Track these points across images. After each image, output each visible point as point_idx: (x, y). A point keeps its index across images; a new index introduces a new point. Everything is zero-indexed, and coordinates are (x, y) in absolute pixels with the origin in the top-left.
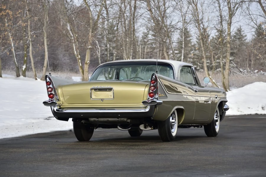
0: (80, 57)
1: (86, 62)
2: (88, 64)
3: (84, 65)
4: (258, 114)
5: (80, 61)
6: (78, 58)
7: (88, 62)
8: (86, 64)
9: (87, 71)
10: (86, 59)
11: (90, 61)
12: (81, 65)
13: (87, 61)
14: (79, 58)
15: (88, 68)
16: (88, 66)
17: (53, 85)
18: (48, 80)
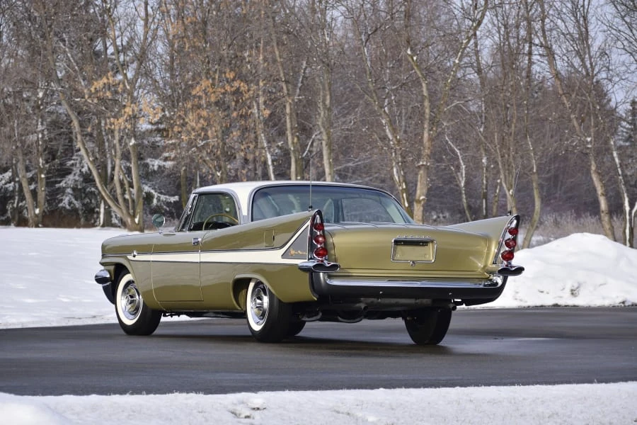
0: (404, 187)
1: (417, 198)
2: (422, 203)
3: (413, 205)
4: (560, 306)
5: (405, 195)
6: (401, 188)
7: (422, 198)
8: (419, 201)
9: (420, 218)
10: (418, 192)
11: (427, 195)
12: (407, 205)
13: (420, 196)
14: (403, 189)
15: (423, 211)
16: (422, 208)
17: (324, 231)
18: (318, 220)
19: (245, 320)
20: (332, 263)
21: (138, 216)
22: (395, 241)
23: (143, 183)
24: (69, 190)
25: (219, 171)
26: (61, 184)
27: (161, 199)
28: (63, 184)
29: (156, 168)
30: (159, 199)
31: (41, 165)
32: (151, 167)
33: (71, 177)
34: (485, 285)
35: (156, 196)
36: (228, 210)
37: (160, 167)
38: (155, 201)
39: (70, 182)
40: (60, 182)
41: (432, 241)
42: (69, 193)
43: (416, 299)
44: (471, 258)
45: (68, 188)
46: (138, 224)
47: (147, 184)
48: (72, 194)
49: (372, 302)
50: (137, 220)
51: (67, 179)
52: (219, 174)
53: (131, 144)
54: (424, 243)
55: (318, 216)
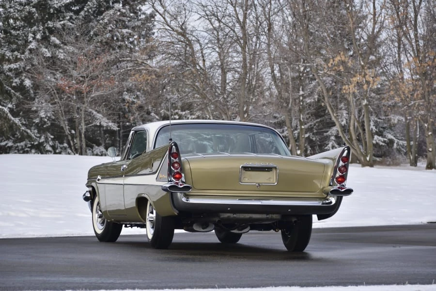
17: (180, 159)
18: (174, 149)
19: (145, 229)
20: (185, 185)
21: (369, 156)
22: (242, 167)
23: (388, 133)
24: (333, 138)
25: (426, 123)
26: (328, 133)
27: (400, 143)
28: (329, 133)
29: (396, 122)
30: (398, 144)
31: (301, 119)
32: (393, 121)
33: (335, 128)
34: (323, 204)
35: (396, 142)
36: (430, 150)
37: (399, 120)
38: (395, 145)
39: (333, 132)
40: (327, 132)
41: (275, 168)
42: (332, 140)
43: (267, 215)
44: (314, 181)
45: (332, 136)
46: (369, 161)
47: (390, 133)
48: (334, 141)
49: (228, 217)
50: (368, 159)
51: (332, 130)
52: (426, 125)
53: (364, 104)
54: (269, 169)
55: (174, 147)
